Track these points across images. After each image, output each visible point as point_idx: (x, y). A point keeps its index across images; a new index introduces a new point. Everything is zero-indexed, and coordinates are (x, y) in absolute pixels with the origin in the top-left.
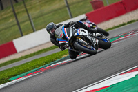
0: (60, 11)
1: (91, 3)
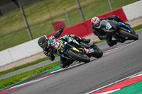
0: (20, 32)
1: (53, 24)
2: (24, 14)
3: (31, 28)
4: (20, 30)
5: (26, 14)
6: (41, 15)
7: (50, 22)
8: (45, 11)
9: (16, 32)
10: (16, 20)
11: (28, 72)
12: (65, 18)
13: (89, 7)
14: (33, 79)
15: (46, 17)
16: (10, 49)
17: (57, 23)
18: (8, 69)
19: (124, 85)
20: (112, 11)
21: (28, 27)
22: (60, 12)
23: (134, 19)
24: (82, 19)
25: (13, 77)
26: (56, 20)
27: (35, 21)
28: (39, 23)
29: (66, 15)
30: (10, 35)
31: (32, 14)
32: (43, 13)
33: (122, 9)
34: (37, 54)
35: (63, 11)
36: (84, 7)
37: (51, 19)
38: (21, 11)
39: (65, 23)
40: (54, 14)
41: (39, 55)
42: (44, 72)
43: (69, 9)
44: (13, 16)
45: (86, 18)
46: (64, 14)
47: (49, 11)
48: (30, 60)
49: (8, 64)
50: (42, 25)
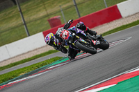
0: (17, 29)
1: (49, 21)
2: (21, 11)
3: (27, 25)
4: (17, 27)
5: (23, 11)
6: (37, 11)
7: (46, 19)
8: (41, 8)
9: (13, 28)
10: (13, 17)
11: (25, 68)
12: (61, 15)
13: (84, 5)
14: (30, 74)
15: (42, 13)
16: (7, 45)
17: (53, 20)
18: (6, 65)
19: (120, 80)
20: (107, 8)
21: (25, 24)
22: (56, 8)
23: (129, 16)
24: (78, 16)
25: (10, 73)
26: (52, 17)
27: (32, 18)
28: (36, 20)
29: (62, 12)
30: (7, 32)
31: (28, 11)
32: (40, 10)
33: (116, 6)
34: (34, 50)
35: (59, 8)
36: (80, 4)
37: (48, 16)
38: (18, 8)
39: (61, 20)
40: (50, 11)
41: (35, 51)
42: (41, 68)
43: (65, 6)
44: (9, 13)
45: (81, 15)
46: (60, 11)
47: (45, 8)
48: (27, 56)
49: (5, 60)
50: (39, 22)
